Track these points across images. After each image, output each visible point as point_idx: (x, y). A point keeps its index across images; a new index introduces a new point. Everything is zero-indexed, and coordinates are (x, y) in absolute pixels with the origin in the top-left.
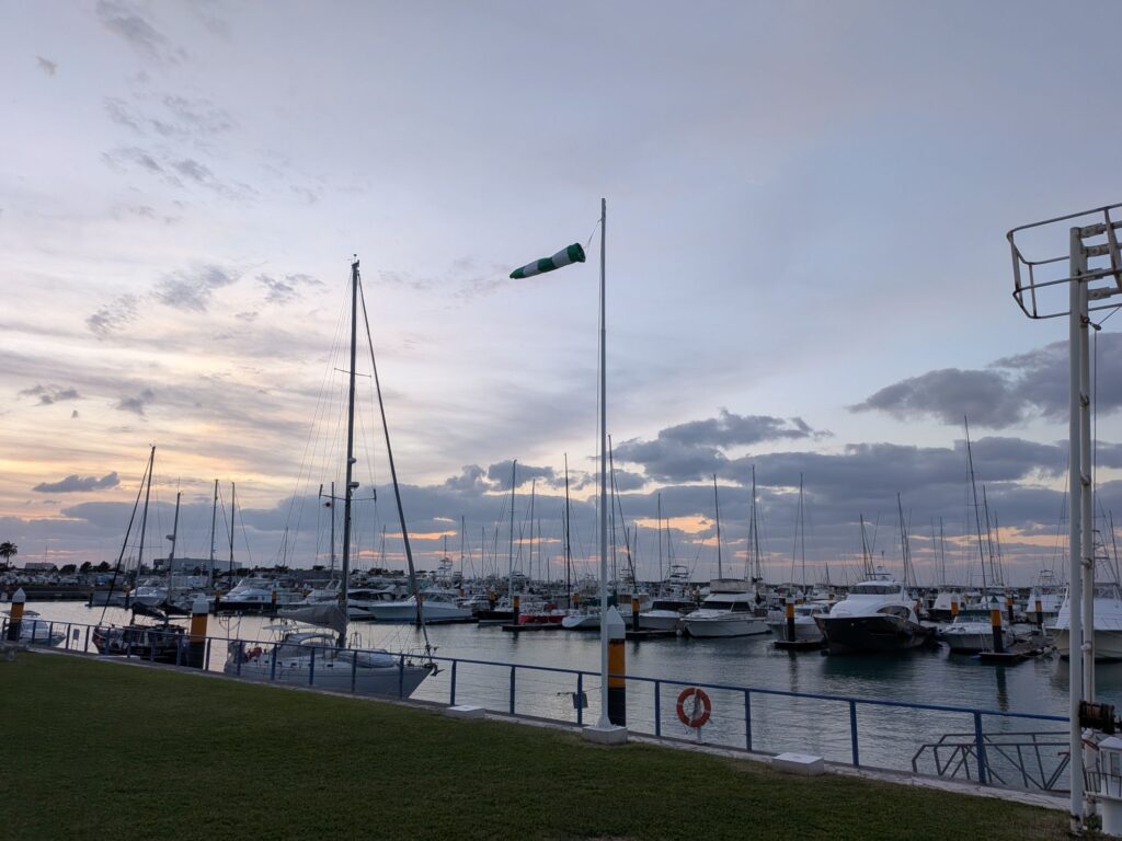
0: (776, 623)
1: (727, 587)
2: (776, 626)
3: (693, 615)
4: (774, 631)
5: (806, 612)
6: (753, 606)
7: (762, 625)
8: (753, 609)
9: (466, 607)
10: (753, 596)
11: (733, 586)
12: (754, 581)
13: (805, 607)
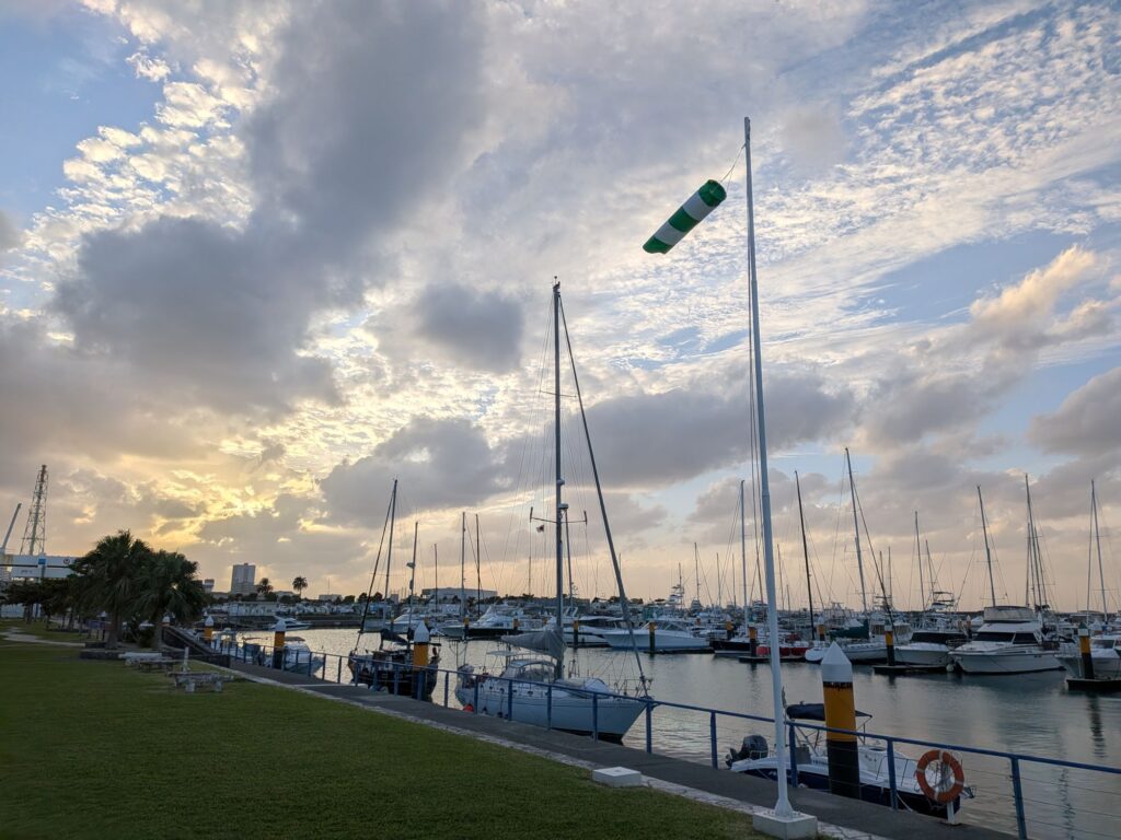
0: (1069, 656)
1: (1004, 615)
2: (1069, 661)
3: (965, 648)
4: (1067, 667)
5: (1108, 644)
6: (1039, 637)
7: (1051, 660)
8: (1040, 641)
9: (702, 636)
10: (1039, 626)
11: (1013, 614)
12: (1038, 608)
13: (1107, 637)
